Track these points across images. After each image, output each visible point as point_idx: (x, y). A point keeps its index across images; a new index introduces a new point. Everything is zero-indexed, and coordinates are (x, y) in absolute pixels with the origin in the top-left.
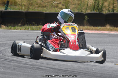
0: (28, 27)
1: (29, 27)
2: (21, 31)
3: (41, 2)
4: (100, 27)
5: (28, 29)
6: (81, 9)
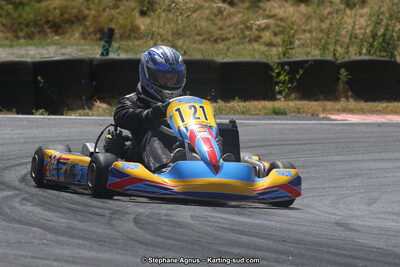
4: (385, 104)
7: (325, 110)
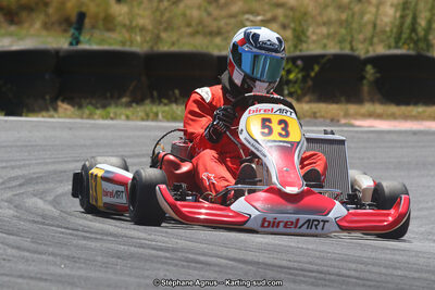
0: (155, 109)
1: (161, 109)
2: (131, 123)
3: (204, 15)
4: (420, 109)
5: (156, 115)
6: (351, 43)
7: (347, 115)
